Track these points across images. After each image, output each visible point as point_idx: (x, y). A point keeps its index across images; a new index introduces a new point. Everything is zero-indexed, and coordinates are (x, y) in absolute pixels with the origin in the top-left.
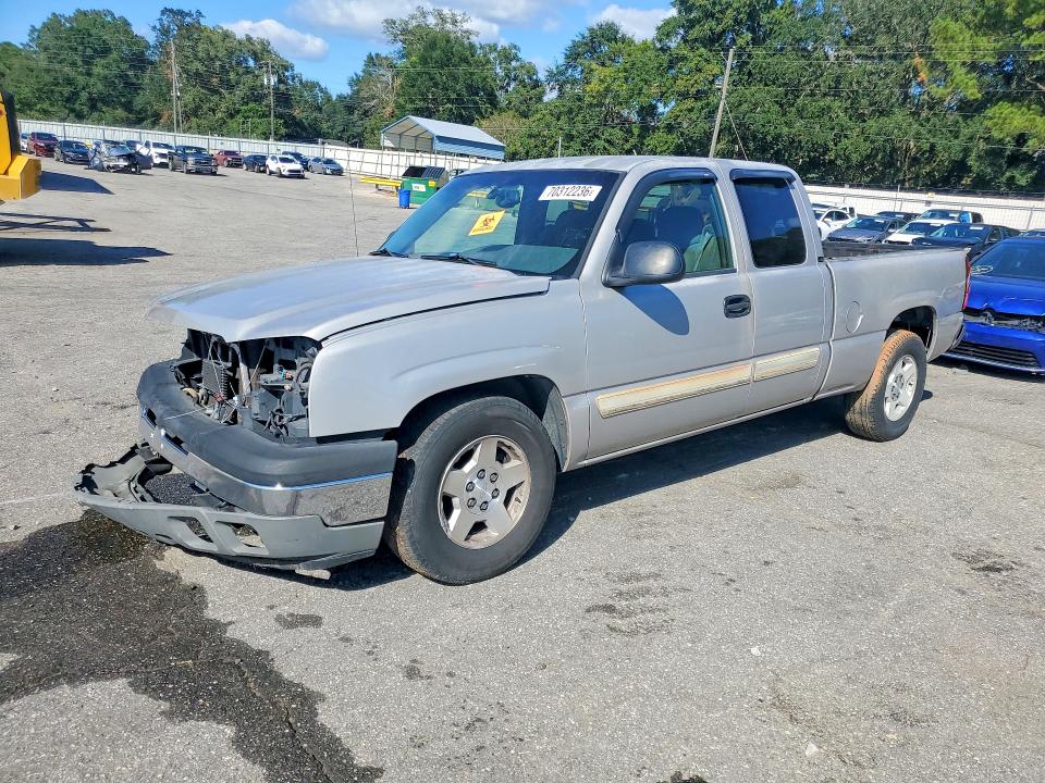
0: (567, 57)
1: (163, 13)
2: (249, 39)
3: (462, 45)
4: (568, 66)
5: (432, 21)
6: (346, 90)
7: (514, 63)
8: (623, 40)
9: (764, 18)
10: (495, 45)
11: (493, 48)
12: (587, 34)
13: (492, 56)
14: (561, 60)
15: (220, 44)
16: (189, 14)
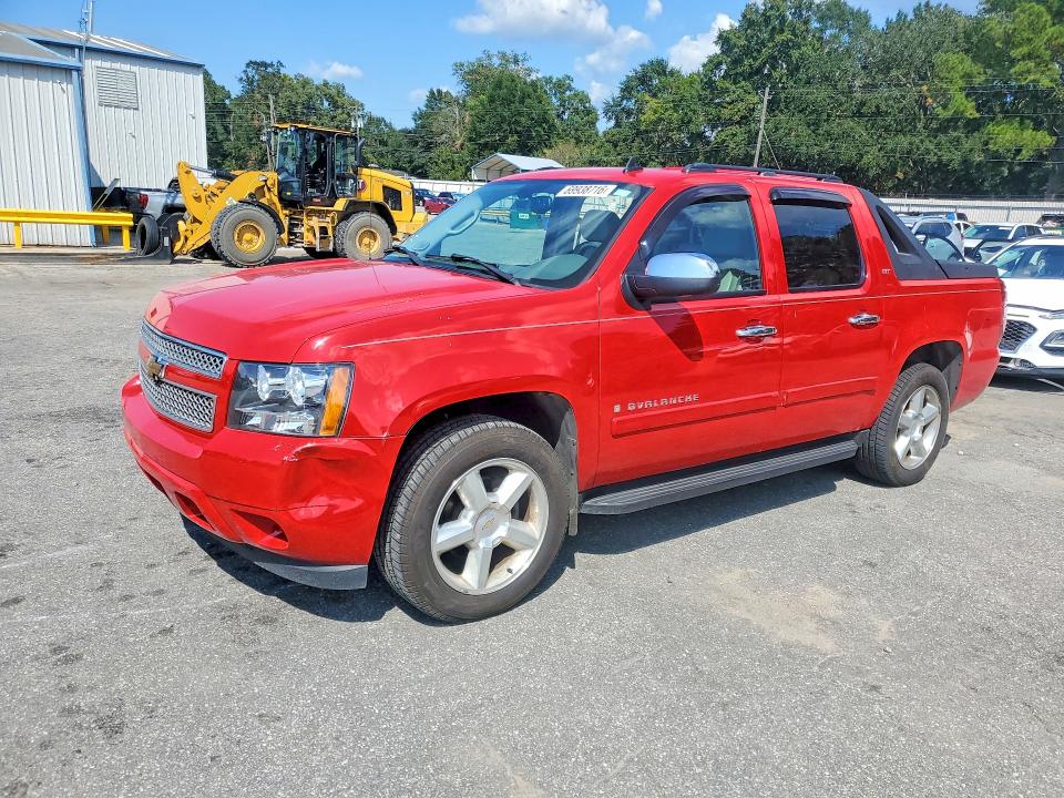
0: (623, 90)
1: (248, 65)
2: (326, 84)
3: (525, 83)
4: (623, 98)
5: (496, 61)
6: (411, 125)
7: (568, 93)
8: (672, 73)
9: (795, 54)
10: (550, 78)
11: (549, 80)
12: (639, 69)
13: (547, 88)
14: (617, 93)
15: (301, 90)
16: (272, 65)
